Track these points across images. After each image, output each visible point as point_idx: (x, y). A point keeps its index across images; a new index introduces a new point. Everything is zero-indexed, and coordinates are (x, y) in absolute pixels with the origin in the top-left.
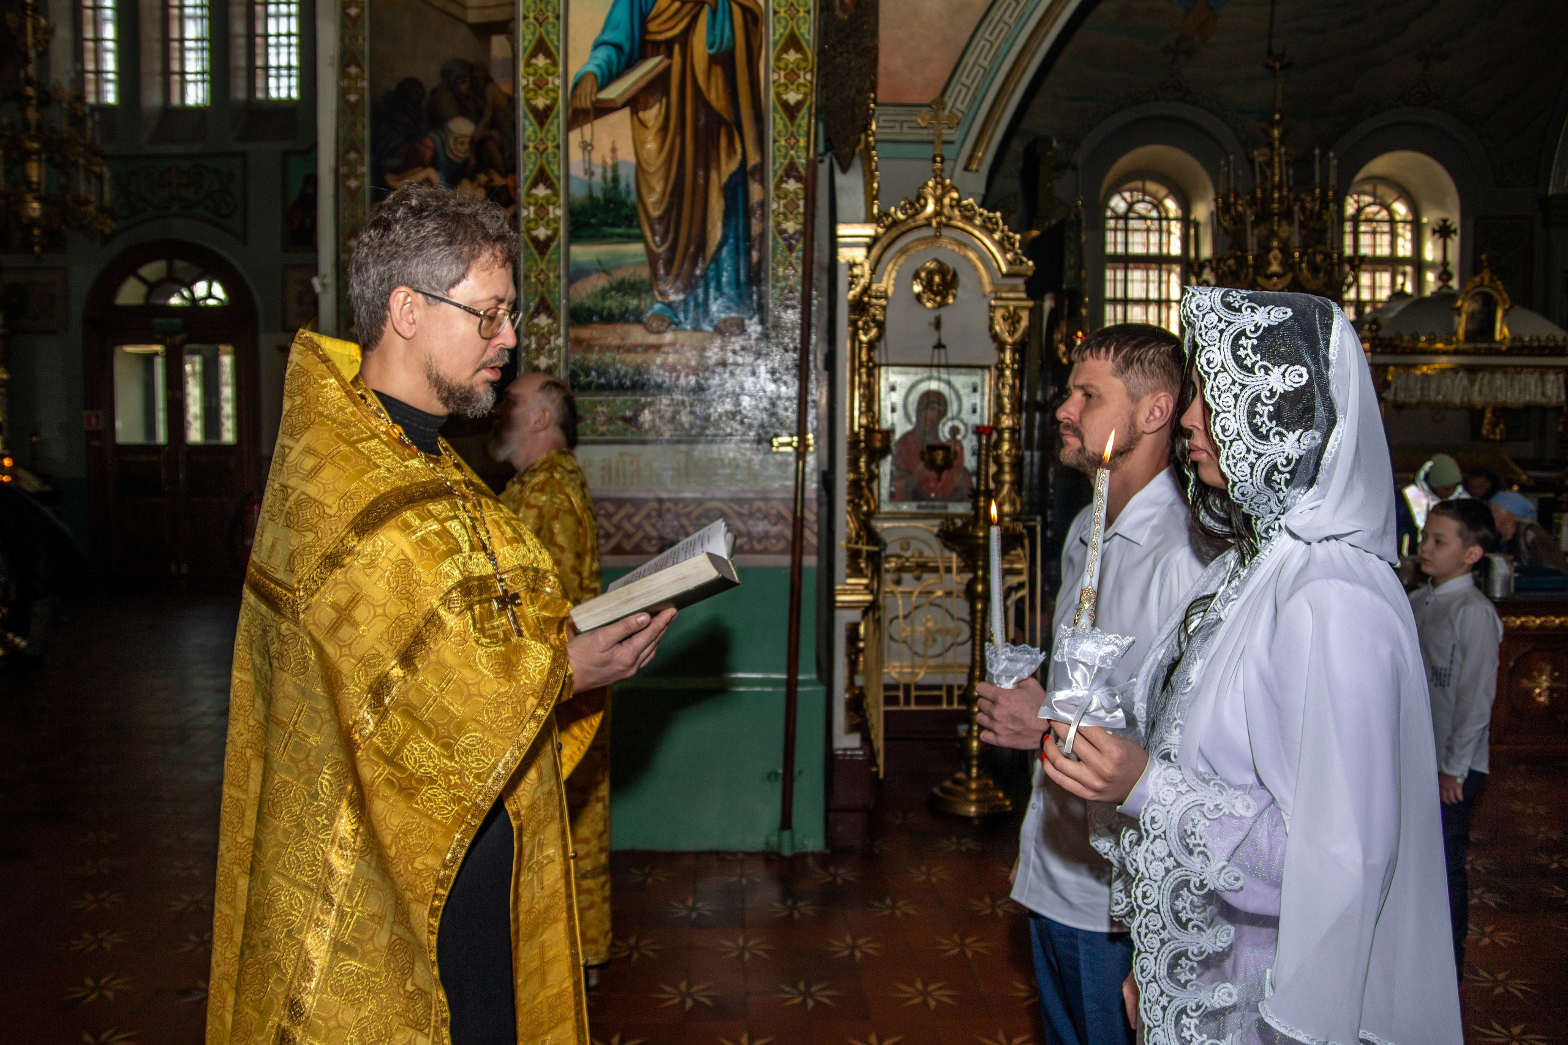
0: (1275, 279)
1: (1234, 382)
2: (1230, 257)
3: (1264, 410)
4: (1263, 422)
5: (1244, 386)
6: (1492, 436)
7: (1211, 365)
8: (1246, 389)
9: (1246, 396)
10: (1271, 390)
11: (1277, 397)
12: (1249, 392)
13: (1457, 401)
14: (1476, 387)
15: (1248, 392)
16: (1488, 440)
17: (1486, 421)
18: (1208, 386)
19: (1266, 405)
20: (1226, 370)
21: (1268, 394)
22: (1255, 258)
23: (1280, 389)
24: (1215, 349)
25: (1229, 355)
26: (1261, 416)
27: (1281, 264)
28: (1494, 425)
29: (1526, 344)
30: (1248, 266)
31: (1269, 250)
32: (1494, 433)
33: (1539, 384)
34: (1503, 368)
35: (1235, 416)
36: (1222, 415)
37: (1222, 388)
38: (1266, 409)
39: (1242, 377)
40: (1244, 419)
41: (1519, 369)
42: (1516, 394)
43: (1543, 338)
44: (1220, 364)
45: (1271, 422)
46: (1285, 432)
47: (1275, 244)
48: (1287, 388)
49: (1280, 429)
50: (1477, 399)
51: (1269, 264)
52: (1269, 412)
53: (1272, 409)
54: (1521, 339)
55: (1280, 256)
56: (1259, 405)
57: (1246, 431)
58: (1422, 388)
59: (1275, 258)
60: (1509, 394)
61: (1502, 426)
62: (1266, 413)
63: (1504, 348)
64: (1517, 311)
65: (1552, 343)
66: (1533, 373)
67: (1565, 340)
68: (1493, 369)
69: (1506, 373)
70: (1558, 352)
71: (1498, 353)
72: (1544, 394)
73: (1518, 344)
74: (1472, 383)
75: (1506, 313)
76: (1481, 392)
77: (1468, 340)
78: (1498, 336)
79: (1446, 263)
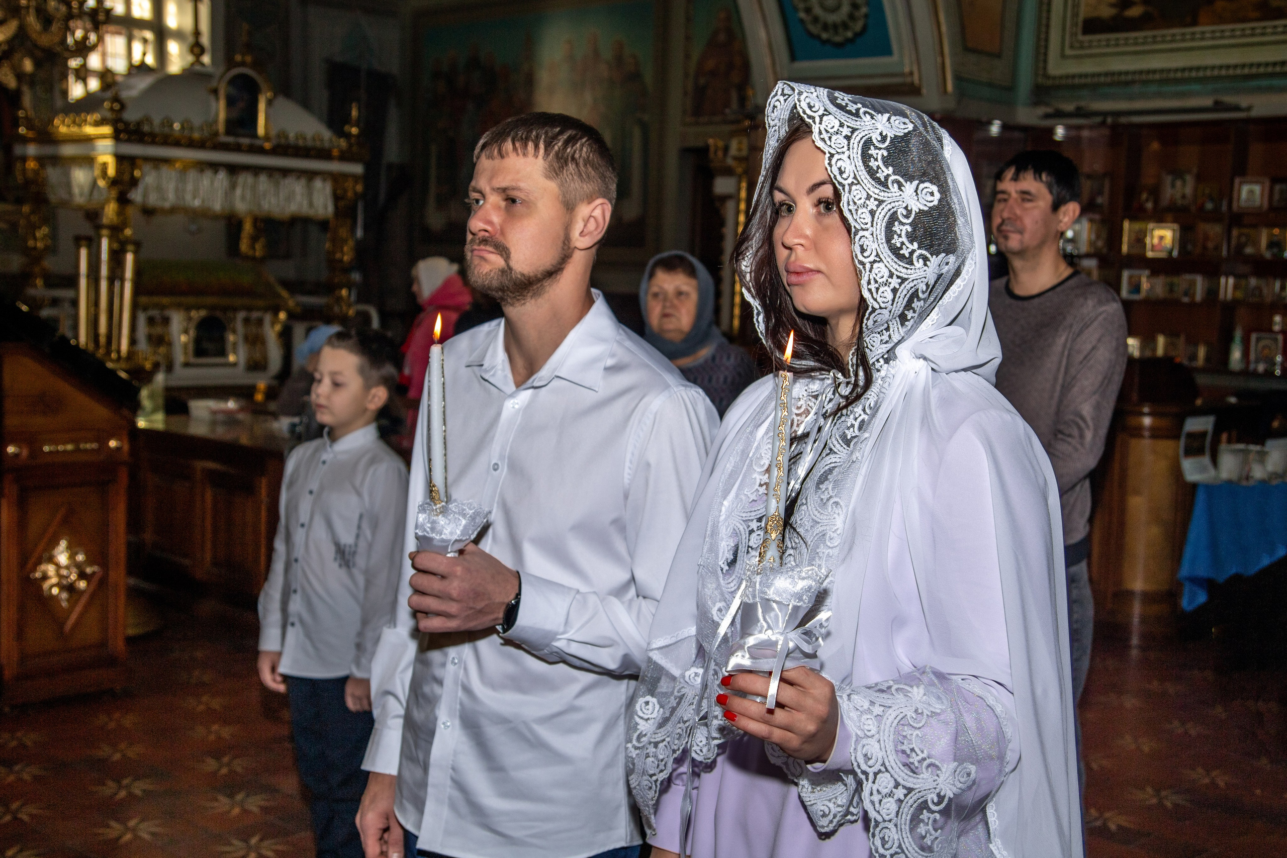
1: (869, 197)
3: (903, 229)
4: (903, 243)
5: (881, 202)
6: (251, 253)
7: (845, 176)
8: (883, 206)
9: (883, 213)
10: (906, 208)
11: (913, 216)
12: (886, 210)
13: (217, 206)
14: (238, 192)
15: (886, 207)
16: (246, 258)
17: (244, 235)
18: (844, 199)
19: (903, 224)
20: (859, 183)
21: (905, 213)
23: (915, 206)
24: (845, 157)
25: (860, 164)
26: (900, 236)
28: (253, 239)
29: (292, 142)
32: (254, 248)
33: (305, 191)
34: (270, 171)
35: (872, 234)
36: (861, 233)
37: (859, 202)
38: (904, 228)
39: (877, 191)
40: (882, 237)
41: (285, 172)
42: (281, 202)
44: (852, 175)
45: (911, 242)
46: (929, 256)
48: (922, 208)
49: (924, 252)
50: (241, 207)
52: (907, 232)
53: (909, 229)
54: (287, 137)
56: (896, 223)
57: (886, 253)
58: (177, 189)
60: (274, 201)
61: (263, 241)
62: (903, 234)
63: (267, 146)
64: (281, 102)
65: (318, 144)
66: (299, 178)
67: (331, 141)
68: (256, 170)
69: (270, 176)
70: (324, 154)
71: (261, 151)
72: (311, 204)
73: (283, 141)
74: (233, 186)
75: (269, 103)
76: (243, 198)
77: (228, 132)
78: (261, 130)
79: (197, 33)
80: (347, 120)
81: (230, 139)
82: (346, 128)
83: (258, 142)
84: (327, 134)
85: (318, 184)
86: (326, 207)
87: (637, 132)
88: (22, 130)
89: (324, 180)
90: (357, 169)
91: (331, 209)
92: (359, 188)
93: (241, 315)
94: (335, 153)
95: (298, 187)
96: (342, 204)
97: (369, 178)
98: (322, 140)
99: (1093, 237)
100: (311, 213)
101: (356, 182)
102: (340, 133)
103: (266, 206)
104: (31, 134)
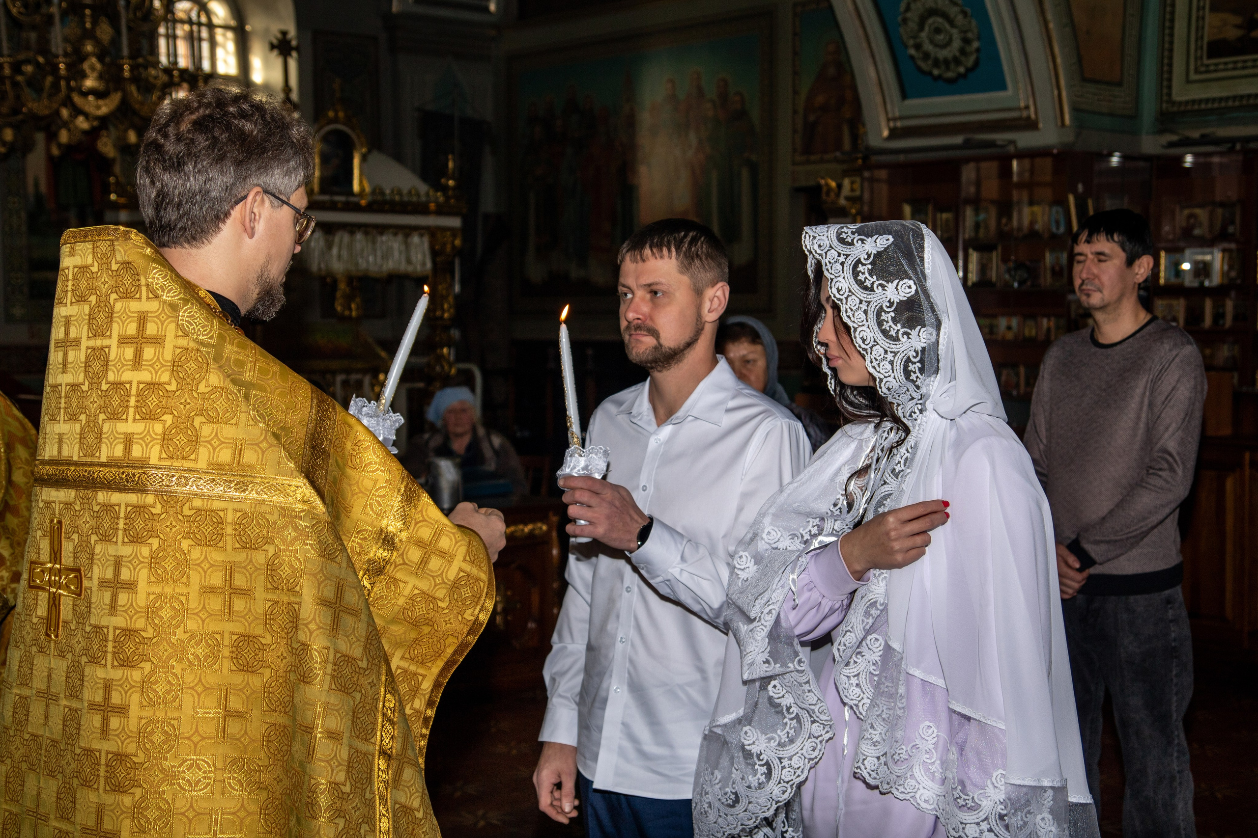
0: (91, 98)
1: (861, 302)
2: (28, 62)
3: (889, 316)
4: (890, 327)
5: (869, 303)
6: (347, 313)
7: (841, 293)
9: (872, 309)
10: (889, 301)
11: (895, 306)
12: (874, 306)
13: (313, 267)
14: (335, 251)
16: (342, 318)
17: (339, 294)
18: (843, 309)
19: (888, 313)
20: (853, 293)
22: (69, 67)
23: (897, 299)
24: (841, 279)
25: (852, 281)
26: (888, 322)
27: (101, 77)
28: (349, 299)
29: (388, 198)
30: (58, 78)
31: (83, 58)
32: (350, 309)
33: (403, 248)
34: (366, 228)
35: (868, 327)
36: (859, 329)
37: (854, 308)
41: (382, 229)
42: (379, 260)
43: (405, 191)
44: (848, 290)
45: (896, 324)
46: (910, 331)
47: (89, 48)
48: (902, 298)
49: (906, 330)
50: (338, 266)
51: (84, 76)
53: (894, 316)
54: (382, 193)
55: (98, 66)
56: (883, 313)
57: (880, 337)
59: (93, 68)
60: (371, 259)
61: (358, 300)
62: (890, 319)
63: (363, 202)
64: (376, 157)
65: (414, 199)
66: (395, 234)
67: (427, 194)
68: (352, 228)
69: (366, 233)
70: (421, 209)
71: (356, 208)
72: (409, 261)
73: (379, 198)
74: (329, 246)
75: (364, 159)
76: (339, 257)
77: (323, 191)
78: (356, 187)
79: (287, 89)
80: (443, 172)
81: (326, 198)
82: (443, 181)
83: (352, 199)
84: (423, 188)
85: (415, 239)
86: (424, 264)
87: (745, 173)
88: (113, 197)
89: (421, 235)
90: (455, 222)
91: (429, 265)
92: (458, 242)
93: (340, 378)
94: (432, 206)
95: (395, 244)
96: (438, 259)
97: (467, 230)
98: (418, 195)
99: (1226, 268)
100: (410, 269)
101: (454, 236)
102: (438, 186)
103: (363, 265)
104: (122, 200)
